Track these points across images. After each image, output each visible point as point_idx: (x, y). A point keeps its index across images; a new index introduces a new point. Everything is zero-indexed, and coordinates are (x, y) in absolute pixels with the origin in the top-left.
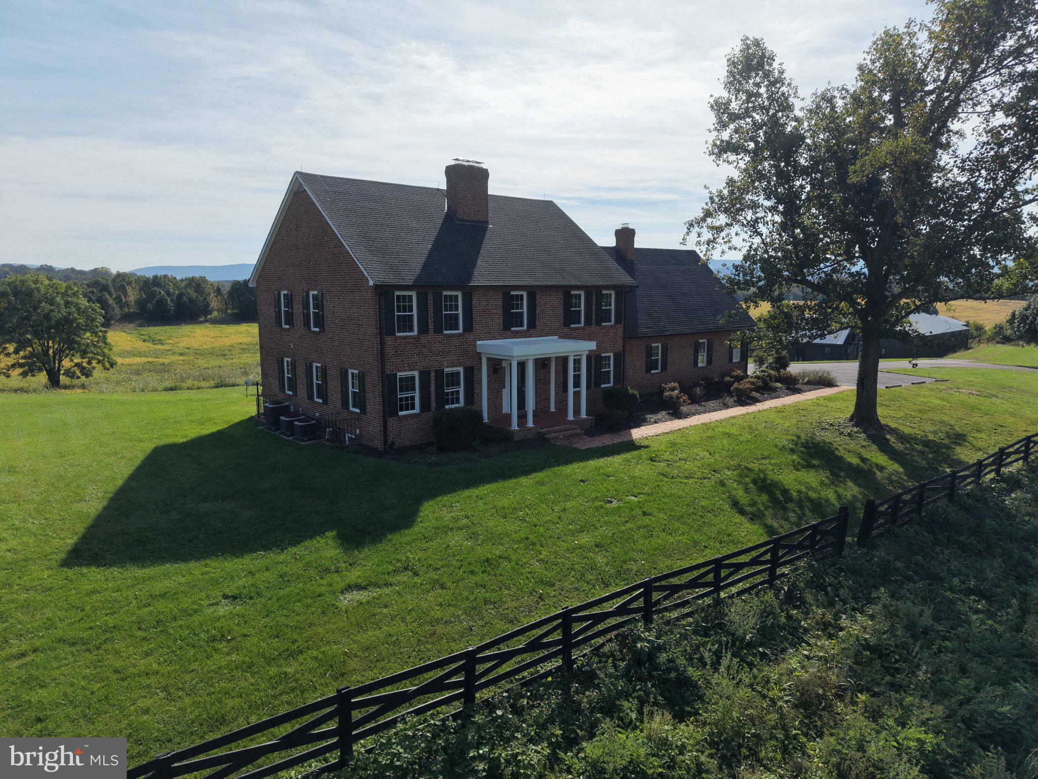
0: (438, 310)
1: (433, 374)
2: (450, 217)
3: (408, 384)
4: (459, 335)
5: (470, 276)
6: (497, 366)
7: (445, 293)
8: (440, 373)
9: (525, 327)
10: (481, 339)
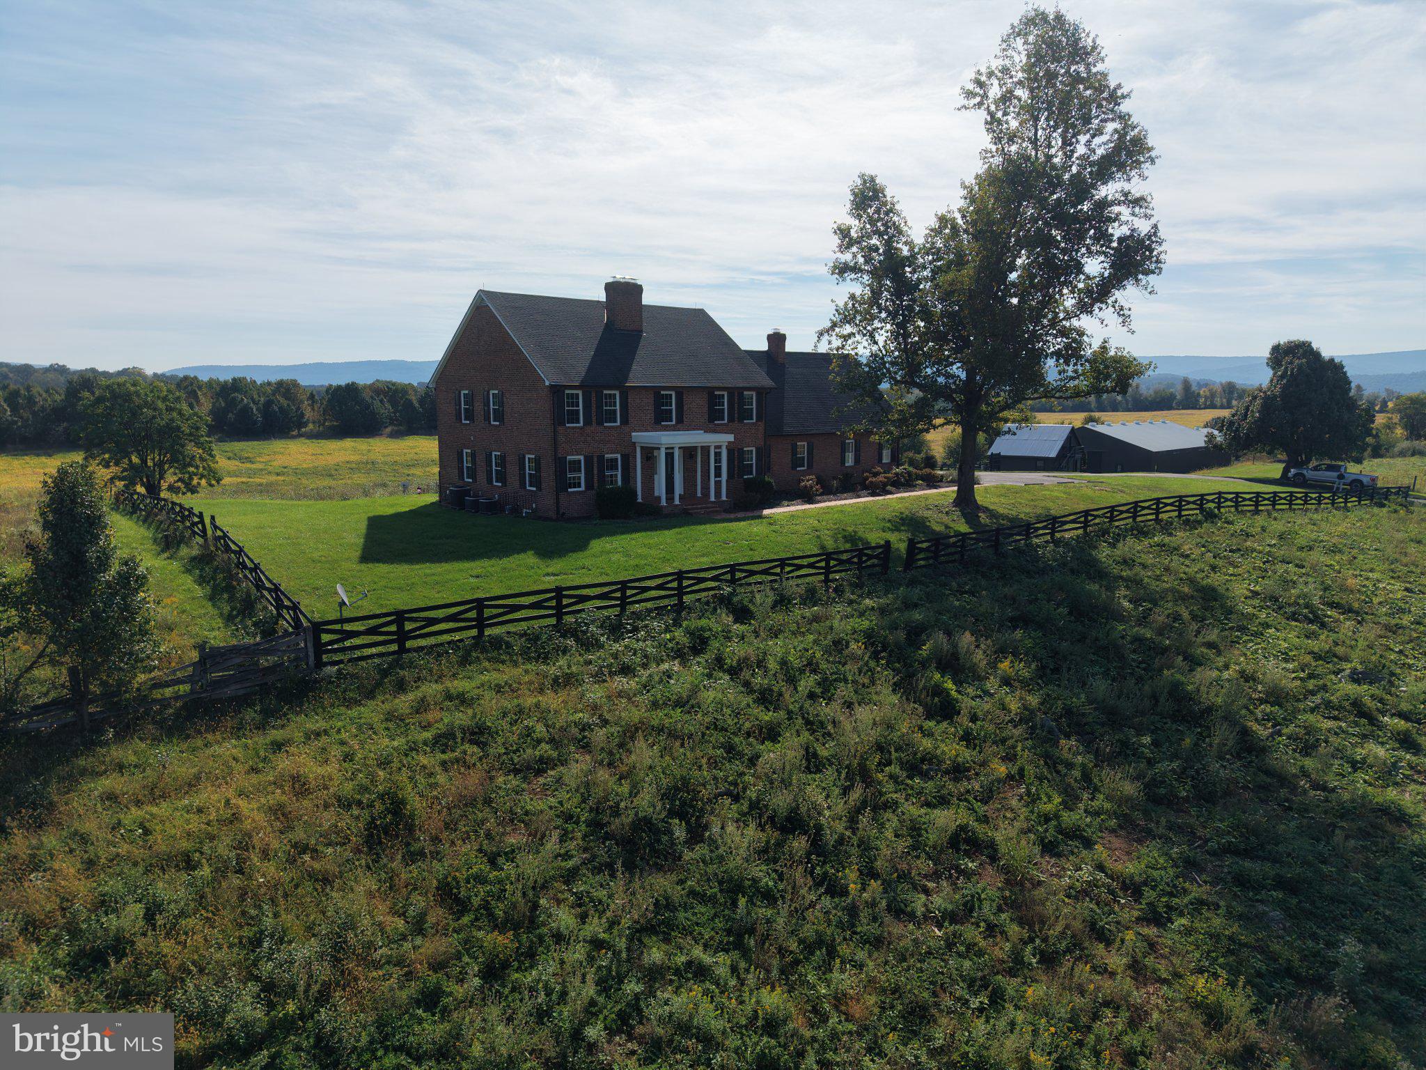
0: (599, 407)
1: (595, 459)
2: (609, 327)
3: (575, 466)
4: (617, 427)
5: (626, 378)
6: (649, 454)
7: (605, 392)
8: (601, 458)
9: (674, 423)
10: (635, 431)
